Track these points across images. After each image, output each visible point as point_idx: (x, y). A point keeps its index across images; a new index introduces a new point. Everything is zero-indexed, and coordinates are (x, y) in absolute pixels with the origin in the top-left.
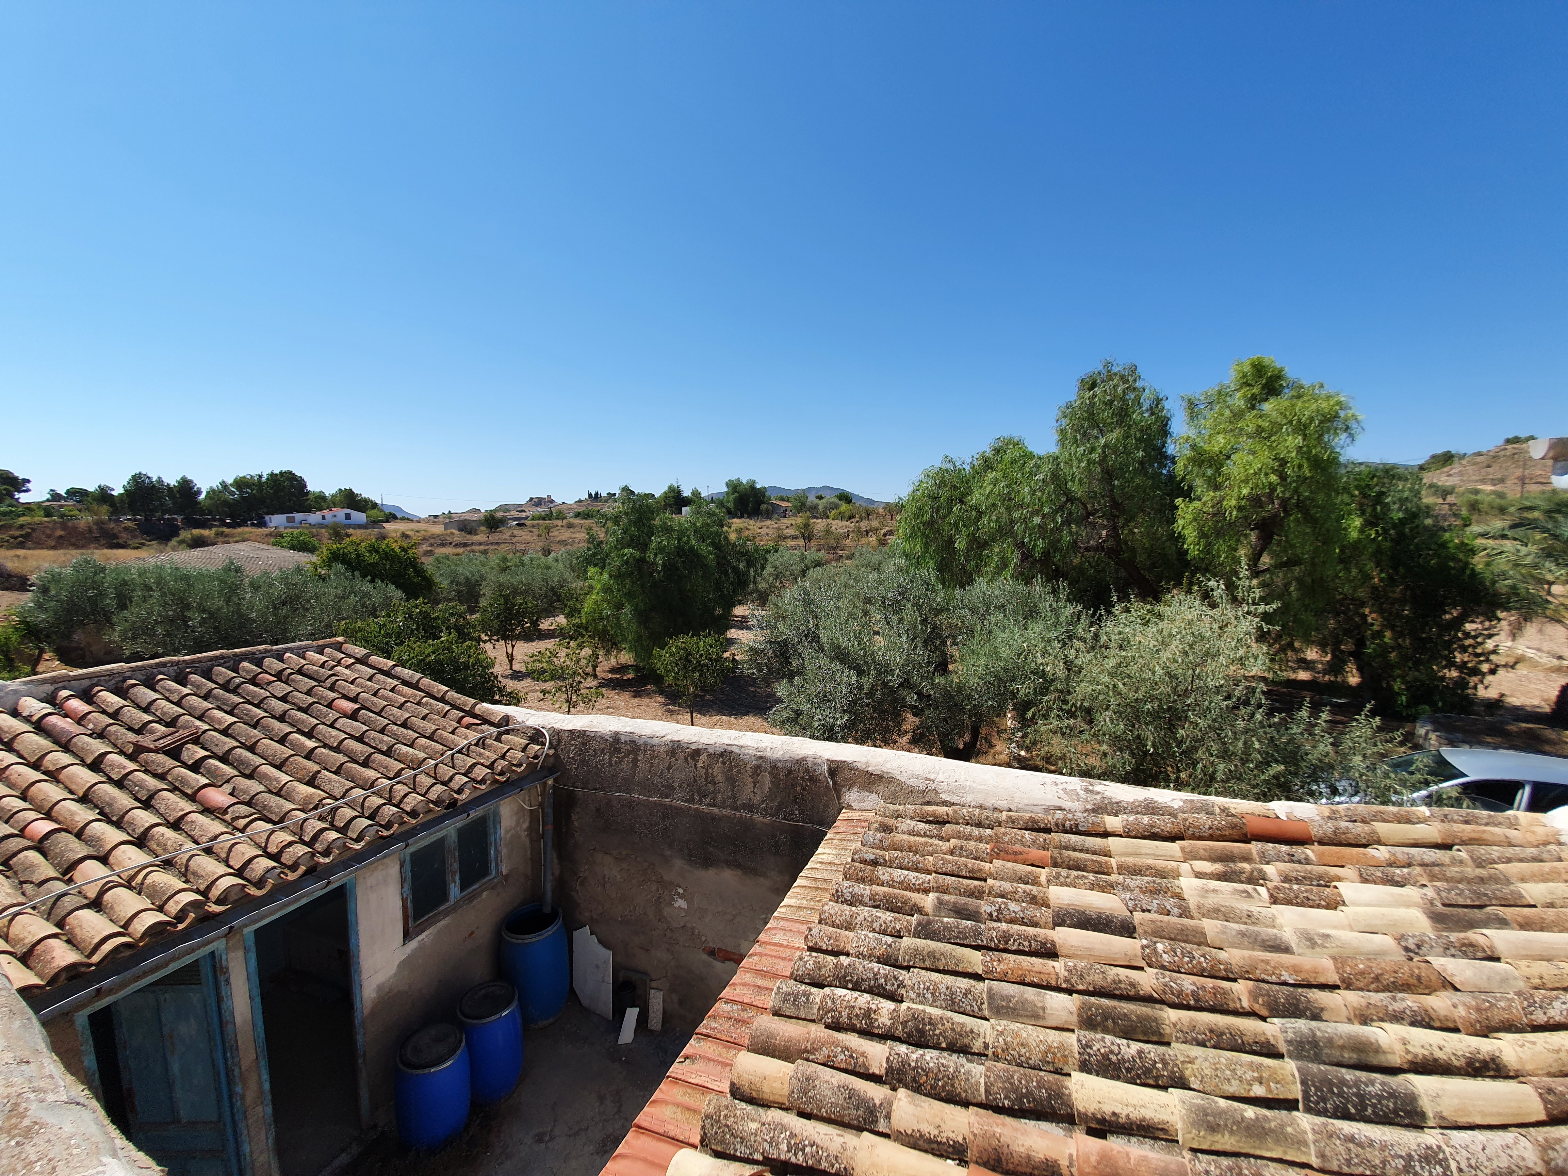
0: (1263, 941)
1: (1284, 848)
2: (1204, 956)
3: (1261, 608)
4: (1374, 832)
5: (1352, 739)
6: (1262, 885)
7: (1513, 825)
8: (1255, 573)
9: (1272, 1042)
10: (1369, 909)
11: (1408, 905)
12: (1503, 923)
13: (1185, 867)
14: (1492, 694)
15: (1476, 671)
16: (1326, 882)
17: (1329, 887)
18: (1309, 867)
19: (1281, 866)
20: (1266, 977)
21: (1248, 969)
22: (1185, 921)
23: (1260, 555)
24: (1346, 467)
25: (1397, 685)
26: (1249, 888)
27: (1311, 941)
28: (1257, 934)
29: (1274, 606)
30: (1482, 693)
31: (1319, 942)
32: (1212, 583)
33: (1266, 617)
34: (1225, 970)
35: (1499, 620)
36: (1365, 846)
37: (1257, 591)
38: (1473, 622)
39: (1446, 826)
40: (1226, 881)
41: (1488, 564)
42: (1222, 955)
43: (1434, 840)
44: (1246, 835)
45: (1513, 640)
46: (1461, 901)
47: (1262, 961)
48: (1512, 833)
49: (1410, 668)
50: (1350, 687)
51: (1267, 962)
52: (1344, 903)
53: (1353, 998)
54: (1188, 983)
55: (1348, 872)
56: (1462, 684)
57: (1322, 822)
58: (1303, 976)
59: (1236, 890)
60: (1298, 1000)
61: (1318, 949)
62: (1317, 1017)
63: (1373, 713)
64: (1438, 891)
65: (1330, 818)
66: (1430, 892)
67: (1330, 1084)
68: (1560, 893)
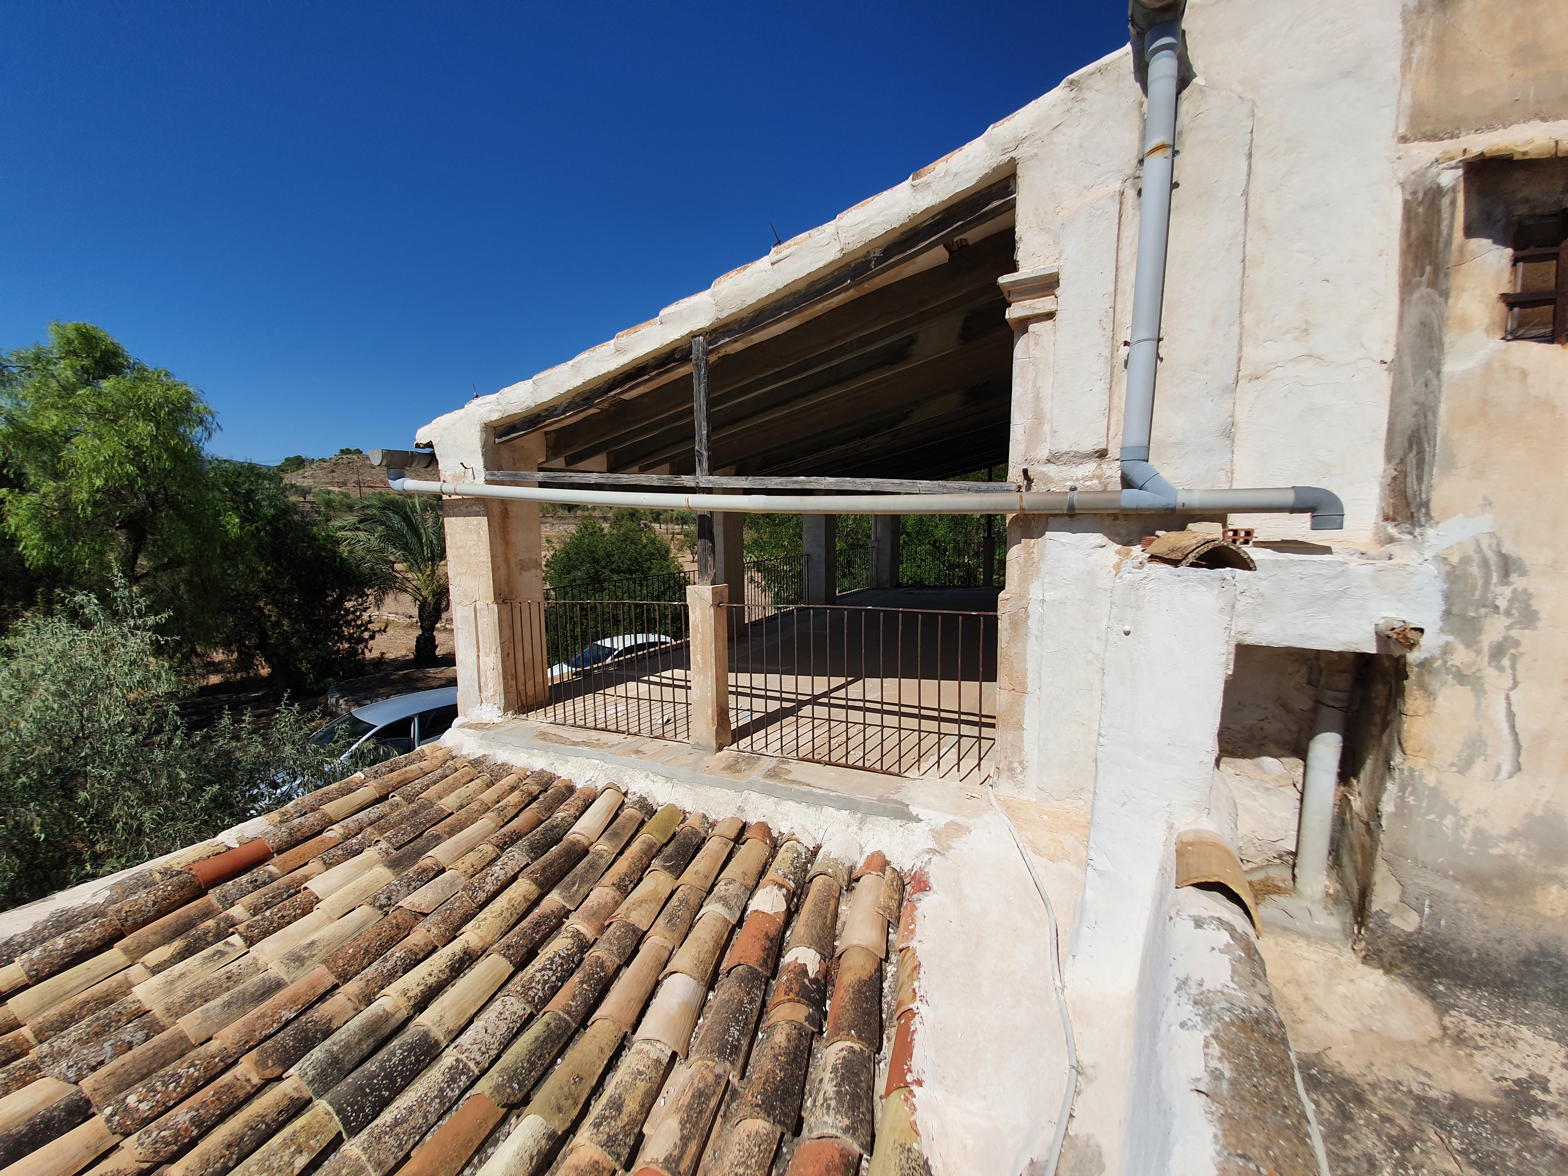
0: (252, 994)
1: (244, 878)
2: (192, 1065)
3: (151, 620)
4: (325, 815)
5: (278, 730)
6: (233, 933)
7: (422, 757)
8: (133, 578)
9: (296, 1095)
10: (340, 892)
11: (370, 867)
12: (437, 840)
13: (136, 970)
14: (375, 654)
15: (361, 640)
16: (295, 889)
17: (299, 892)
18: (275, 884)
19: (247, 899)
20: (267, 1032)
21: (246, 1038)
22: (157, 1039)
23: (135, 558)
24: (210, 462)
25: (304, 666)
26: (220, 945)
27: (297, 959)
28: (243, 993)
29: (166, 615)
30: (368, 655)
31: (306, 955)
32: (79, 598)
33: (158, 629)
34: (221, 1060)
35: (368, 596)
36: (320, 832)
37: (141, 600)
38: (350, 600)
39: (379, 780)
40: (192, 954)
41: (350, 552)
42: (213, 1046)
43: (374, 797)
44: (200, 886)
45: (379, 609)
46: (407, 839)
47: (258, 1018)
48: (423, 764)
49: (311, 649)
50: (263, 679)
51: (263, 1016)
52: (318, 901)
53: (353, 987)
54: (182, 1115)
55: (314, 865)
56: (353, 652)
57: (275, 831)
58: (302, 1001)
59: (205, 958)
60: (306, 1031)
61: (308, 963)
62: (328, 1033)
63: (292, 699)
64: (389, 840)
65: (281, 822)
66: (383, 845)
67: (361, 1088)
68: (464, 795)
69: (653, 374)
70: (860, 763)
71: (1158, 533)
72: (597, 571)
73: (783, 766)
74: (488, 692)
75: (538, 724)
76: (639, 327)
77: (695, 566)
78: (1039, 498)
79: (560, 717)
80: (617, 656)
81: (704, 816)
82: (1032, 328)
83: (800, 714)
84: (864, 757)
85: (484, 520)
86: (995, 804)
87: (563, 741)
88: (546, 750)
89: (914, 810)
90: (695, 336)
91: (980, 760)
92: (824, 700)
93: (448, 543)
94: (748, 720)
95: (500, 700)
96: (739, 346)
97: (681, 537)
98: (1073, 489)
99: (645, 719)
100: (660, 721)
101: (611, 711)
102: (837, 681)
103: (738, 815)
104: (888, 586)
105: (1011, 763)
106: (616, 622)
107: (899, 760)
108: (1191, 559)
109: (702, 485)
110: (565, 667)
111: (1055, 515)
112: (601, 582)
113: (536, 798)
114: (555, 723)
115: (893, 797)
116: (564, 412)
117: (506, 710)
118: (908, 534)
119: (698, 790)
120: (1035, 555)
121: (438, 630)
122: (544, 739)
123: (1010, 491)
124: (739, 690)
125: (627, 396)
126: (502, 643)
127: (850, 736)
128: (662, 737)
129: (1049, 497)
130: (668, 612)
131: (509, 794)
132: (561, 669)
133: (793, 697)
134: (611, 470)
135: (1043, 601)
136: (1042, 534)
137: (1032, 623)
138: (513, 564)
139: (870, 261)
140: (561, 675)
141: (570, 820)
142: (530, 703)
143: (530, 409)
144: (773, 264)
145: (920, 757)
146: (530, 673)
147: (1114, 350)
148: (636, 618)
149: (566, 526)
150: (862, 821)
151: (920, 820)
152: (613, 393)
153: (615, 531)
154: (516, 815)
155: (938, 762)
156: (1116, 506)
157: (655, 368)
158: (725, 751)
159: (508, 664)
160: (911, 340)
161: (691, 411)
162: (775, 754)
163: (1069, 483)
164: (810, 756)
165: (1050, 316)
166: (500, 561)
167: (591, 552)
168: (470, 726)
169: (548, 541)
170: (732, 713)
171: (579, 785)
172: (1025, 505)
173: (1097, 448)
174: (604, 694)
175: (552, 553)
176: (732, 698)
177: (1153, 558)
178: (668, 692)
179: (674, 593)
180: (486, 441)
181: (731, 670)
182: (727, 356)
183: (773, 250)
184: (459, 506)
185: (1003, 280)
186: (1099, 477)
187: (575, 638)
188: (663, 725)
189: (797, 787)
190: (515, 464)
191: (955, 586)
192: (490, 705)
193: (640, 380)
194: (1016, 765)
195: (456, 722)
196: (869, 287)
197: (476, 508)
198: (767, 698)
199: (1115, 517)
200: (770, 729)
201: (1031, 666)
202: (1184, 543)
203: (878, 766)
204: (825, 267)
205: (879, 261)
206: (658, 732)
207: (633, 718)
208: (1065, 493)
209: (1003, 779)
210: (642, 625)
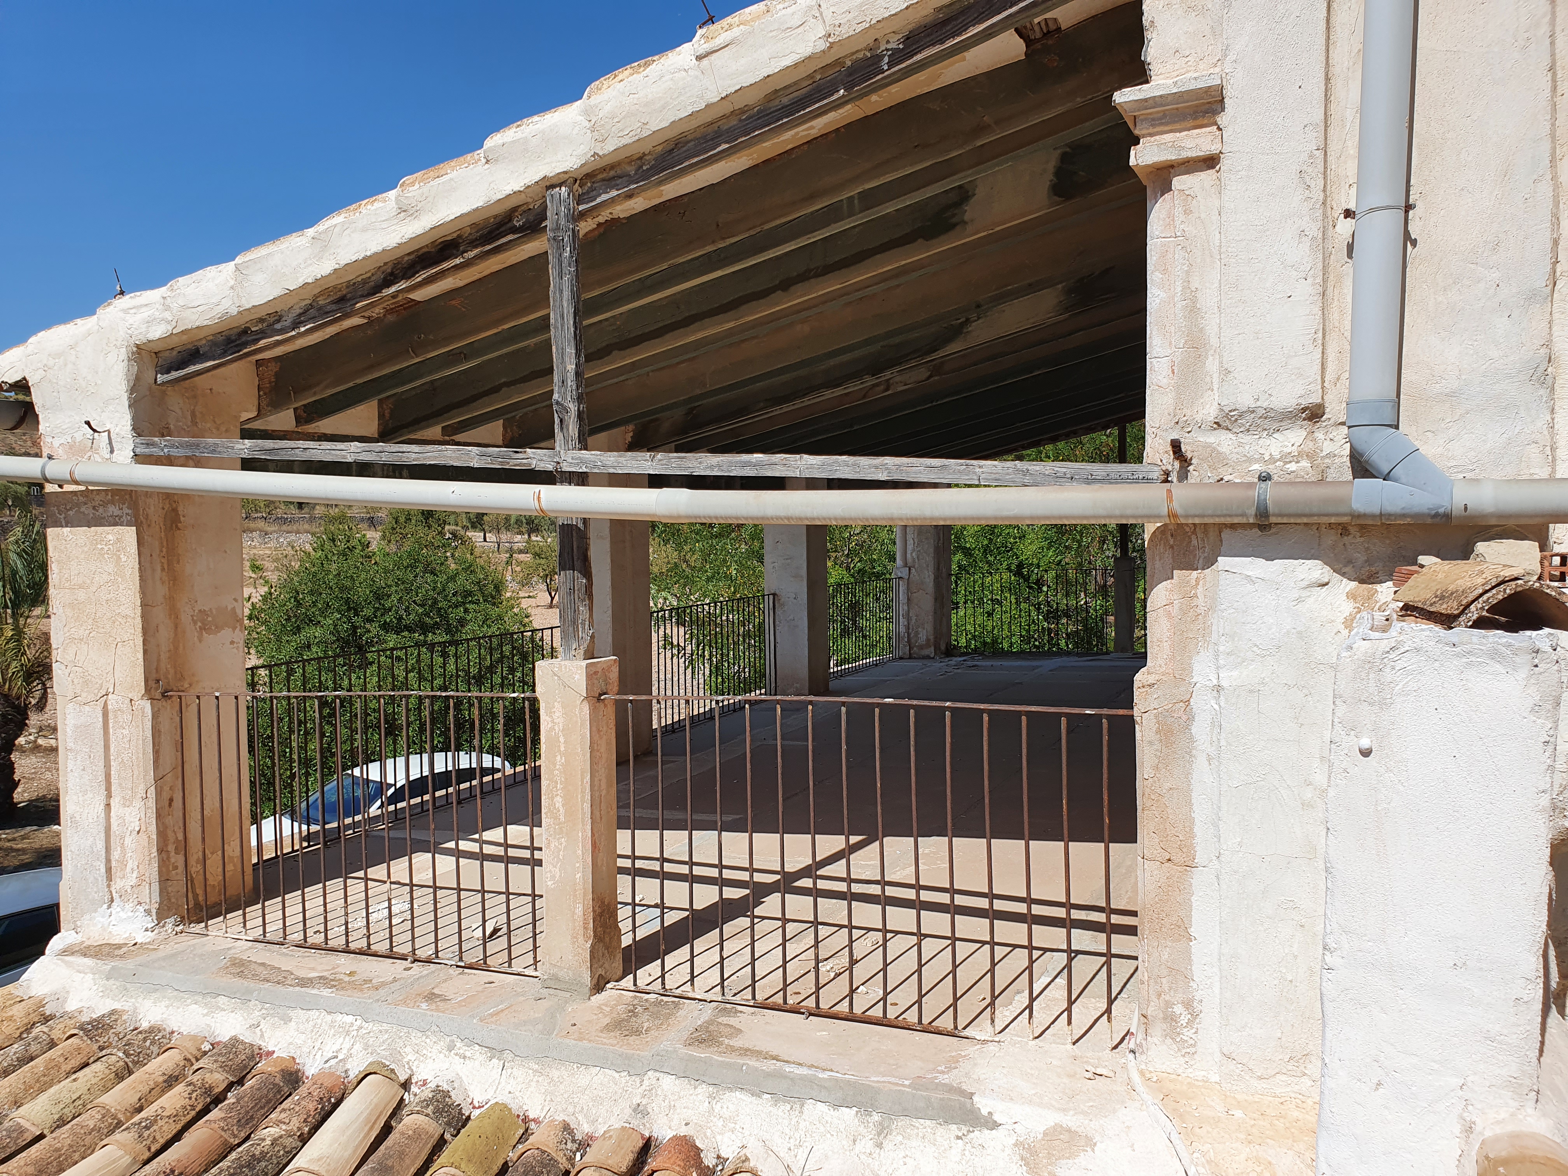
68: (66, 1097)
69: (471, 254)
70: (877, 1012)
71: (1422, 559)
72: (355, 628)
73: (723, 1020)
74: (125, 881)
75: (229, 943)
76: (445, 167)
77: (553, 618)
78: (1204, 494)
79: (274, 927)
80: (393, 799)
81: (566, 1128)
82: (1179, 182)
83: (758, 911)
84: (884, 999)
85: (129, 534)
86: (1140, 1088)
87: (280, 978)
88: (244, 998)
89: (984, 1104)
90: (553, 186)
91: (1111, 1002)
92: (806, 883)
93: (54, 577)
94: (655, 926)
95: (151, 895)
96: (638, 204)
97: (526, 558)
98: (1265, 478)
99: (449, 926)
100: (479, 933)
101: (379, 913)
102: (831, 843)
103: (635, 1123)
104: (931, 651)
105: (1169, 1004)
106: (392, 730)
107: (954, 1005)
108: (1474, 613)
109: (566, 468)
110: (286, 822)
111: (1233, 526)
112: (361, 650)
113: (218, 1100)
114: (263, 940)
115: (944, 1079)
116: (296, 325)
117: (161, 915)
118: (967, 552)
119: (555, 1074)
120: (1200, 601)
121: (22, 750)
122: (241, 974)
123: (1147, 480)
124: (639, 864)
125: (418, 295)
126: (159, 779)
127: (857, 955)
128: (482, 966)
129: (1221, 494)
130: (499, 708)
131: (163, 1092)
132: (278, 830)
133: (745, 876)
134: (385, 435)
135: (1218, 688)
136: (1210, 562)
137: (1200, 729)
138: (185, 618)
139: (880, 57)
140: (278, 841)
141: (290, 1142)
142: (212, 899)
143: (225, 318)
144: (699, 58)
145: (994, 998)
146: (214, 839)
147: (1327, 226)
148: (433, 721)
149: (293, 537)
150: (882, 1131)
151: (995, 1125)
152: (393, 289)
153: (393, 547)
154: (177, 1137)
155: (1030, 1007)
156: (1343, 509)
157: (473, 243)
158: (610, 993)
159: (169, 821)
160: (963, 195)
161: (544, 324)
162: (709, 996)
163: (1256, 467)
164: (778, 999)
165: (1210, 162)
166: (160, 614)
167: (343, 589)
168: (85, 951)
169: (255, 568)
170: (624, 913)
171: (311, 1068)
172: (1176, 506)
173: (1304, 403)
174: (366, 879)
175: (264, 590)
176: (624, 883)
177: (1409, 610)
178: (494, 872)
179: (512, 670)
180: (138, 379)
181: (622, 824)
182: (614, 222)
183: (700, 32)
184: (78, 505)
185: (1124, 97)
186: (1311, 456)
187: (306, 763)
188: (486, 940)
189: (753, 1063)
190: (194, 423)
191: (1061, 653)
192: (129, 906)
193: (445, 265)
194: (1178, 1009)
195: (55, 943)
196: (878, 101)
197: (113, 510)
198: (692, 879)
199: (1344, 530)
200: (700, 944)
201: (1201, 813)
202: (1463, 583)
203: (912, 1017)
204: (796, 65)
205: (897, 57)
206: (474, 956)
207: (425, 928)
208: (1251, 485)
209: (1155, 1038)
210: (445, 734)
